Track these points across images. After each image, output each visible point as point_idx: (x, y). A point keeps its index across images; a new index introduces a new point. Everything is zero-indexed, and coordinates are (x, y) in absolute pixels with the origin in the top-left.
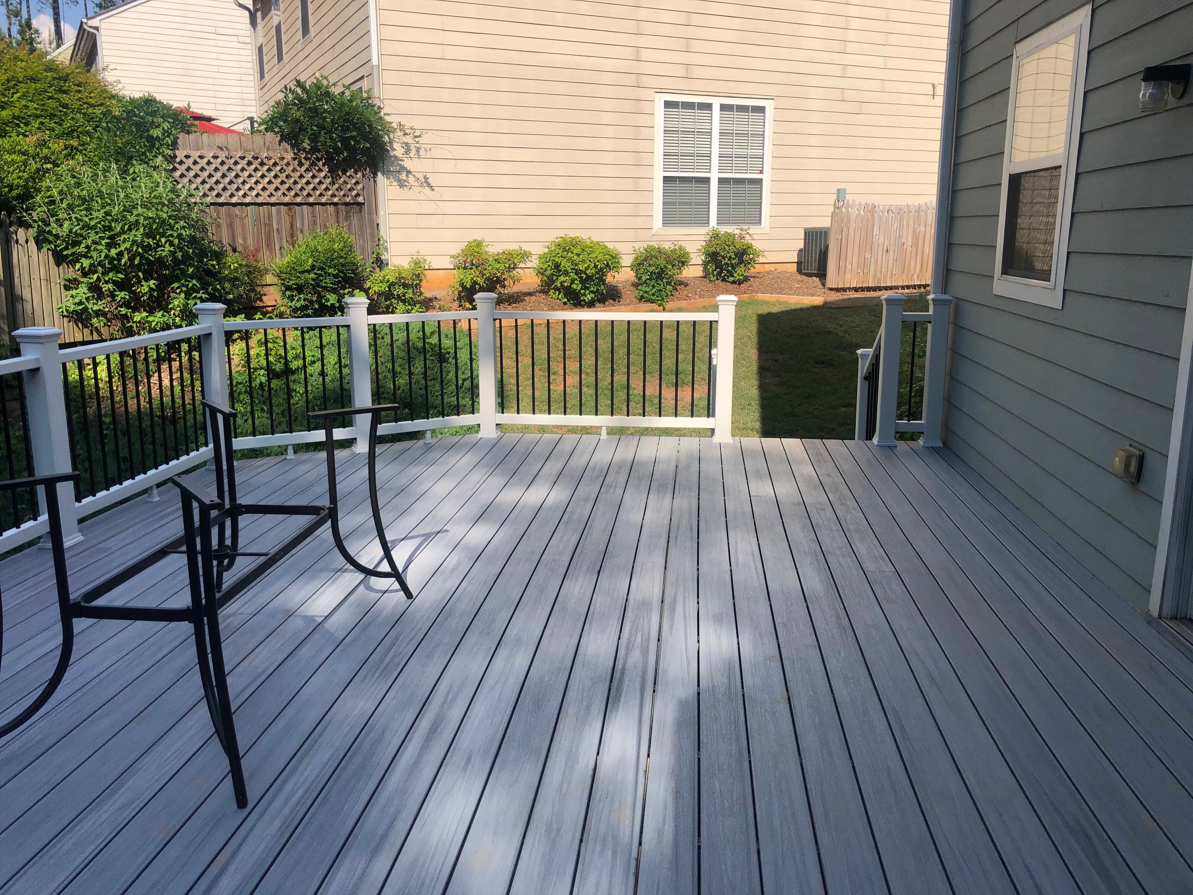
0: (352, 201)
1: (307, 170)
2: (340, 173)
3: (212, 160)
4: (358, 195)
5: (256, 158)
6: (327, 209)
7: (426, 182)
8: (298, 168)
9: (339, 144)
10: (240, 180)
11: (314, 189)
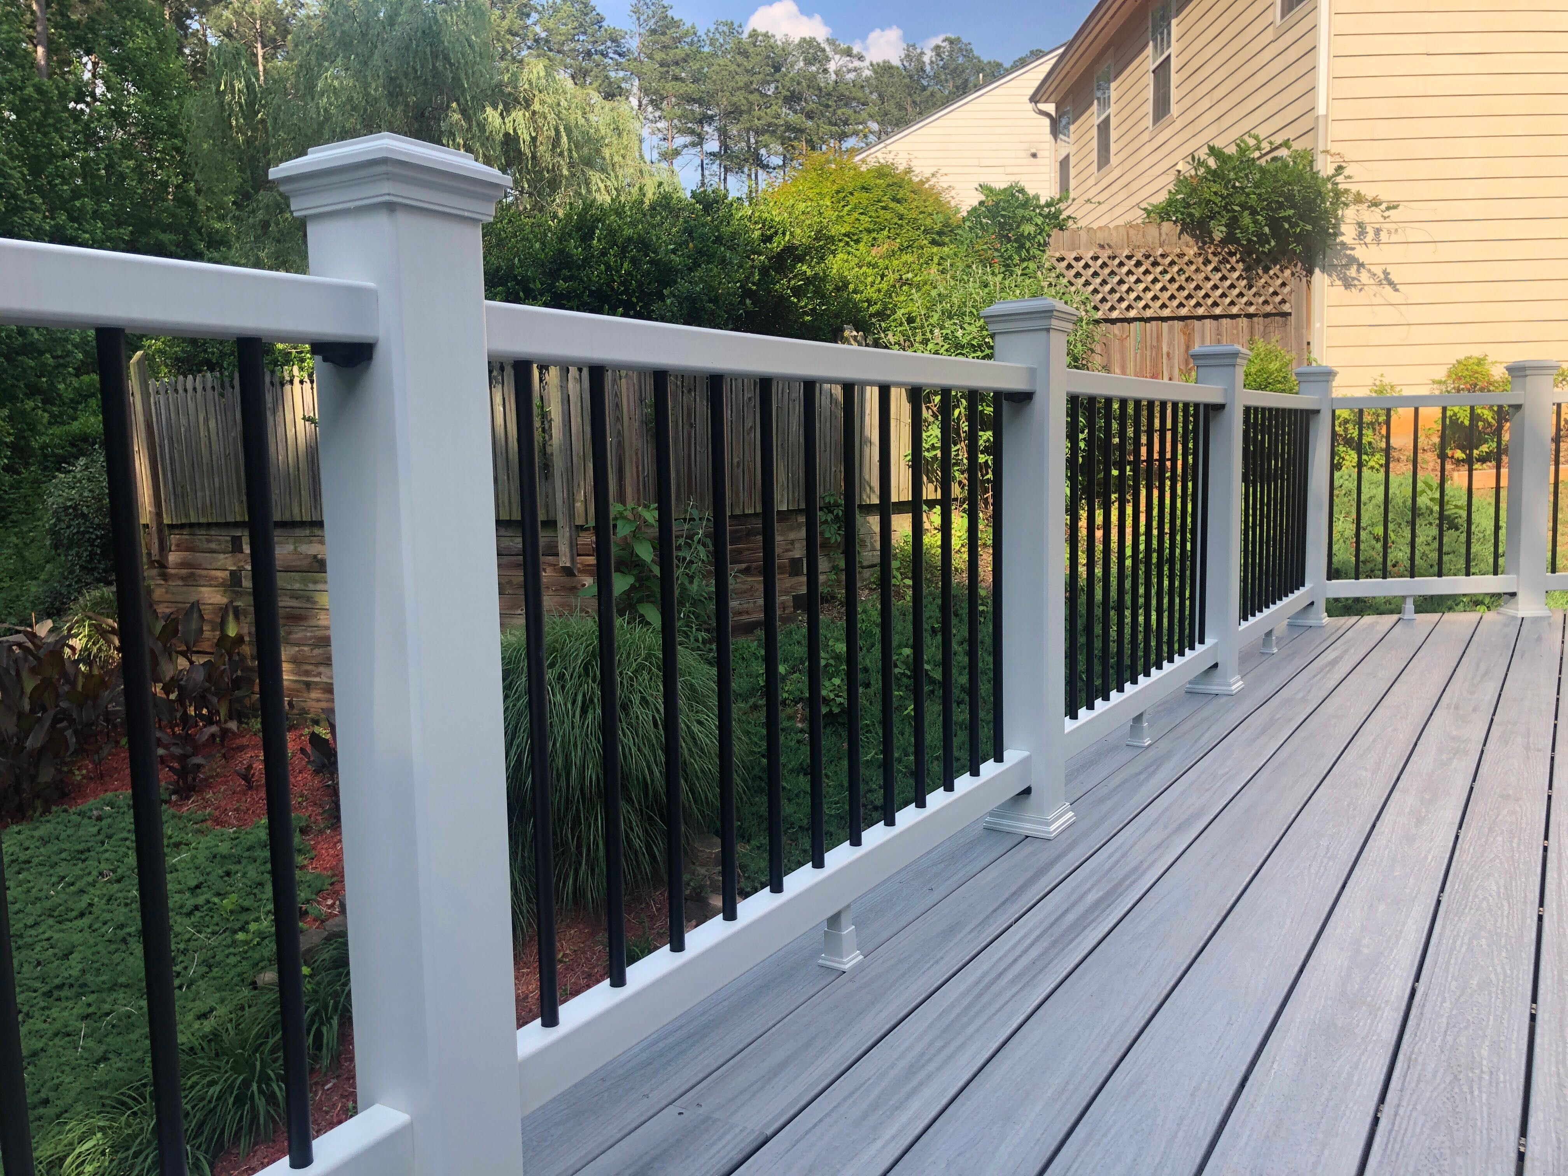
0: (1274, 311)
1: (1216, 269)
2: (1260, 272)
3: (1090, 262)
4: (1283, 301)
5: (1147, 257)
6: (1237, 324)
7: (1386, 279)
8: (1202, 267)
9: (1267, 230)
10: (1125, 287)
11: (1224, 295)
